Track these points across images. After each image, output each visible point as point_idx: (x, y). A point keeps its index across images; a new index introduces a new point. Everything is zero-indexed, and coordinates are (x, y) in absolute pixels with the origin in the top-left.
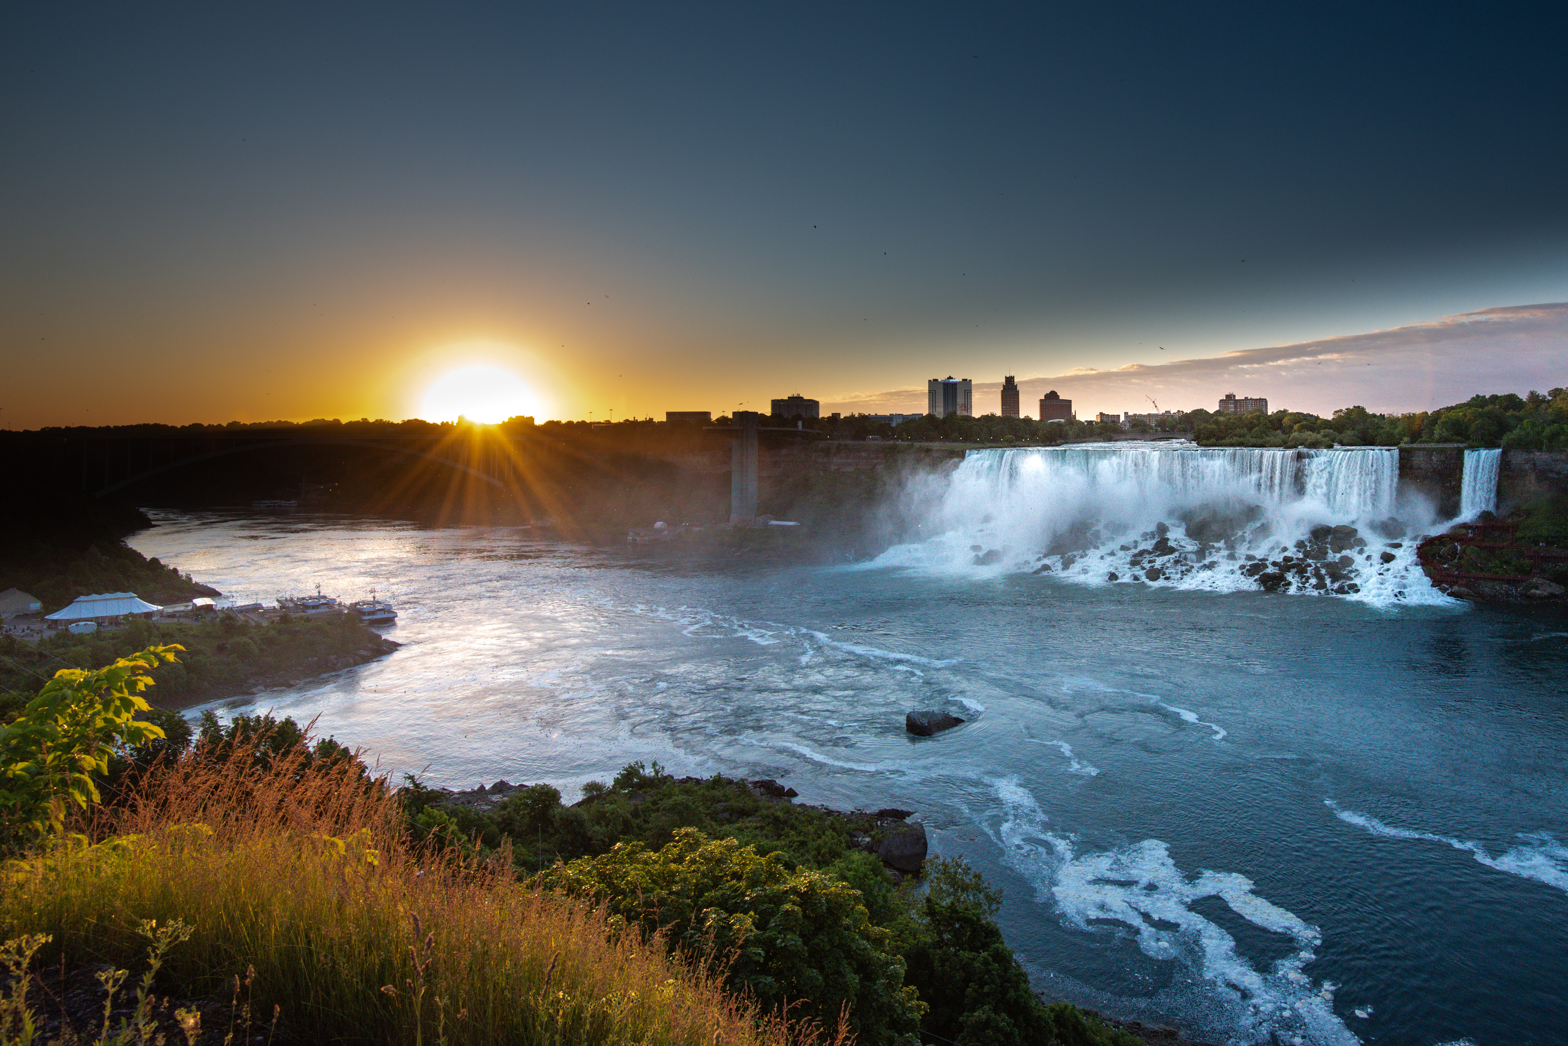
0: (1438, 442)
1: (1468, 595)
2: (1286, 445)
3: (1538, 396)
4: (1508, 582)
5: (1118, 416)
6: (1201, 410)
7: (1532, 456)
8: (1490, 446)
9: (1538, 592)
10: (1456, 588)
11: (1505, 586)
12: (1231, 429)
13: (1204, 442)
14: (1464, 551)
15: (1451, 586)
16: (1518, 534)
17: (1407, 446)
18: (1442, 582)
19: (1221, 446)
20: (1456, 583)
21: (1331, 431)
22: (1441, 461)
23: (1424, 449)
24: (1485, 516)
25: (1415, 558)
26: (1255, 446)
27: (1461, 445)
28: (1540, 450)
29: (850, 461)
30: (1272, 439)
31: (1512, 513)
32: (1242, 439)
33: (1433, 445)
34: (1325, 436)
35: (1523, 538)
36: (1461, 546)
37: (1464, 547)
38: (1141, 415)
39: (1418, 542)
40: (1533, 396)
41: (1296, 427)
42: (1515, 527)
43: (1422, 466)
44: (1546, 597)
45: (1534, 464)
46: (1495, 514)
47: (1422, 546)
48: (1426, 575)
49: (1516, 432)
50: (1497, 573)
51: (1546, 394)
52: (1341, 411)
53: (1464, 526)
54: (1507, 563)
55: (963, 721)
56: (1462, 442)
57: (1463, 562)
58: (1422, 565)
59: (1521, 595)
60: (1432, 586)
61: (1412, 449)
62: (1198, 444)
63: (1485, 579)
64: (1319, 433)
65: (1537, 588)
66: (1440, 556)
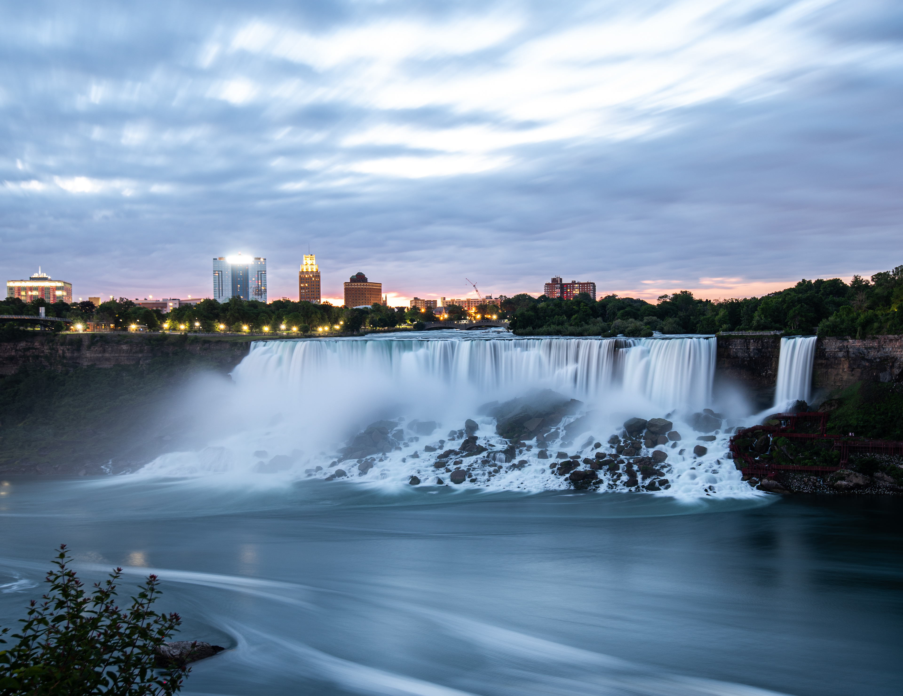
0: (756, 329)
1: (777, 487)
2: (603, 333)
3: (861, 281)
4: (816, 474)
5: (435, 302)
6: (524, 295)
7: (845, 344)
8: (806, 334)
9: (844, 483)
10: (765, 481)
11: (813, 478)
12: (549, 317)
13: (520, 331)
14: (775, 442)
15: (761, 480)
16: (829, 425)
17: (725, 334)
18: (753, 475)
19: (538, 335)
20: (765, 476)
21: (655, 318)
22: (757, 349)
23: (741, 337)
24: (800, 406)
25: (728, 450)
26: (573, 334)
27: (778, 333)
28: (854, 337)
29: (107, 355)
30: (592, 328)
31: (824, 403)
32: (559, 327)
33: (750, 333)
34: (646, 324)
35: (833, 428)
36: (773, 437)
37: (776, 438)
38: (459, 301)
39: (732, 434)
40: (857, 281)
41: (619, 313)
42: (827, 417)
43: (740, 354)
44: (852, 488)
45: (848, 352)
46: (808, 405)
47: (735, 438)
48: (737, 469)
49: (831, 318)
50: (806, 464)
51: (870, 279)
52: (666, 296)
53: (778, 417)
54: (817, 454)
55: (222, 649)
56: (780, 329)
57: (774, 454)
58: (734, 458)
59: (830, 486)
60: (743, 479)
61: (730, 336)
62: (513, 332)
63: (794, 471)
64: (642, 320)
65: (843, 479)
66: (752, 449)
